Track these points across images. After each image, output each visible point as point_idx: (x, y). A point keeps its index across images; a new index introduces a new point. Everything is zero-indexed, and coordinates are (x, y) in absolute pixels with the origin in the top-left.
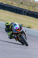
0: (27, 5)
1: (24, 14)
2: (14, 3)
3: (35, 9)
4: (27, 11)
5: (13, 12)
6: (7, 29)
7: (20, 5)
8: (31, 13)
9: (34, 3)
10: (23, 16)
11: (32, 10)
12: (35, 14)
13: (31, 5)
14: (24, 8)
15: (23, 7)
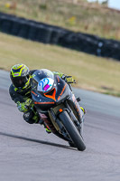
0: (61, 13)
1: (51, 42)
2: (19, 6)
3: (86, 24)
4: (59, 31)
5: (16, 34)
6: (16, 89)
7: (40, 14)
8: (74, 37)
9: (82, 7)
10: (48, 46)
11: (75, 29)
12: (85, 40)
13: (75, 13)
14: (50, 23)
15: (47, 19)
